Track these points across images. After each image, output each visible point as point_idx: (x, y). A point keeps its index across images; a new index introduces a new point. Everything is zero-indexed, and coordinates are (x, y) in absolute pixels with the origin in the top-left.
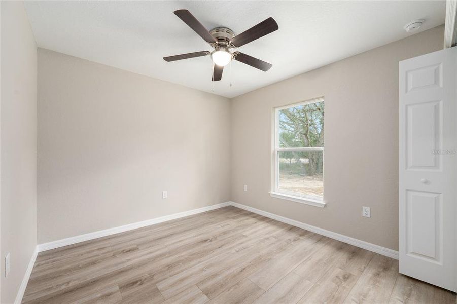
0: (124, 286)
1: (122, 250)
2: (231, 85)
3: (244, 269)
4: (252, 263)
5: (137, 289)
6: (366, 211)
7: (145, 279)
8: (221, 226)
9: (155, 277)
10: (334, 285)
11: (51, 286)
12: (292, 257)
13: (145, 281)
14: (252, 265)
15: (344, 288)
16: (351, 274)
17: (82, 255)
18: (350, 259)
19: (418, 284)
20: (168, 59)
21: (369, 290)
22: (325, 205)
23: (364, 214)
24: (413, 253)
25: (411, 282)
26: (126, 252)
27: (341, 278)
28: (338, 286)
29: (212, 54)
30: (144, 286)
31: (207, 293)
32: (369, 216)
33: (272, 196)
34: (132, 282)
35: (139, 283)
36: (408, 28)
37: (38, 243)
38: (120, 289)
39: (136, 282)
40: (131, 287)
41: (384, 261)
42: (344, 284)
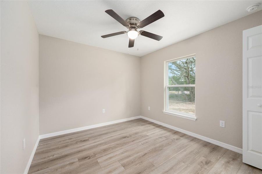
0: (81, 159)
1: (80, 140)
2: (138, 50)
3: (146, 154)
4: (150, 151)
5: (87, 161)
6: (222, 123)
7: (92, 156)
8: (135, 130)
9: (96, 155)
10: (199, 166)
11: (45, 157)
12: (175, 149)
13: (91, 157)
14: (150, 152)
15: (206, 169)
16: (210, 161)
17: (61, 142)
18: (211, 152)
19: (255, 170)
20: (104, 37)
21: (222, 171)
22: (196, 119)
23: (221, 126)
24: (252, 150)
25: (250, 168)
26: (83, 141)
27: (204, 163)
28: (202, 167)
29: (127, 33)
30: (91, 159)
31: (124, 166)
32: (224, 127)
33: (164, 113)
34: (84, 157)
35: (88, 158)
36: (249, 10)
37: (40, 135)
38: (79, 160)
39: (87, 157)
40: (84, 160)
41: (234, 155)
42: (206, 167)
